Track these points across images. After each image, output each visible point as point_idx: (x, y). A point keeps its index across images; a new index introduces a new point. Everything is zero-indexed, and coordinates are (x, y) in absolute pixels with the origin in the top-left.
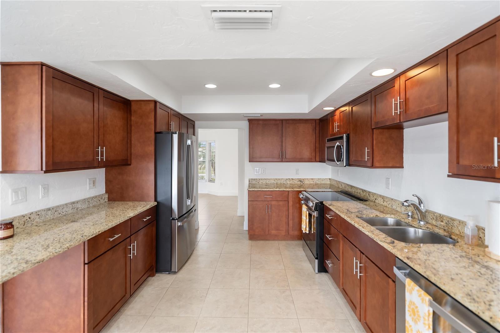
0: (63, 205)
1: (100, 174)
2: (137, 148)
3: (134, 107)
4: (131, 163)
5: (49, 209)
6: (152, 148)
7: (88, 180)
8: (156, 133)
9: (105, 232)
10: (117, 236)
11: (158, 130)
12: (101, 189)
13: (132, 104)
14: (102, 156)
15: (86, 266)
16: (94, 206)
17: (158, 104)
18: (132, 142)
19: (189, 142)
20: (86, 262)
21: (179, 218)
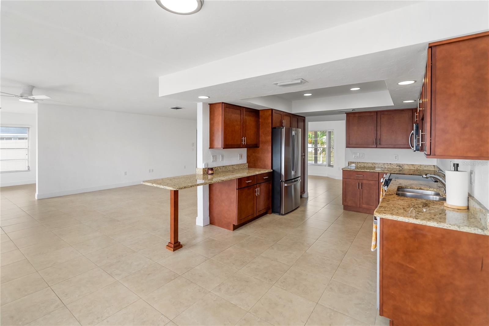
0: (228, 166)
1: (244, 151)
2: (262, 138)
3: (261, 114)
4: (259, 146)
5: (223, 166)
6: (270, 138)
7: (239, 155)
8: (273, 128)
9: (244, 177)
10: (249, 181)
11: (274, 126)
12: (244, 161)
13: (260, 112)
14: (244, 142)
15: (237, 190)
16: (241, 169)
17: (274, 111)
18: (260, 134)
19: (293, 133)
20: (237, 188)
21: (286, 181)
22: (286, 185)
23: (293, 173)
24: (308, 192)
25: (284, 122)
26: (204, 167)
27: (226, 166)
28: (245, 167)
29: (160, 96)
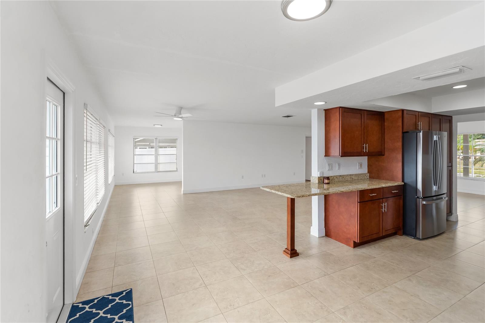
0: (346, 175)
1: (364, 160)
2: (389, 144)
3: (386, 116)
4: (385, 154)
5: (340, 176)
6: (400, 144)
7: (358, 163)
8: (403, 133)
9: (368, 189)
10: (373, 195)
11: (405, 130)
12: (365, 170)
13: (385, 114)
14: (366, 149)
15: (359, 203)
16: (361, 179)
17: (405, 112)
18: (386, 140)
19: (435, 138)
20: (359, 201)
21: (424, 198)
22: (424, 203)
23: (435, 188)
24: (458, 214)
25: (420, 125)
26: (319, 176)
27: (344, 175)
28: (366, 178)
29: (276, 106)
